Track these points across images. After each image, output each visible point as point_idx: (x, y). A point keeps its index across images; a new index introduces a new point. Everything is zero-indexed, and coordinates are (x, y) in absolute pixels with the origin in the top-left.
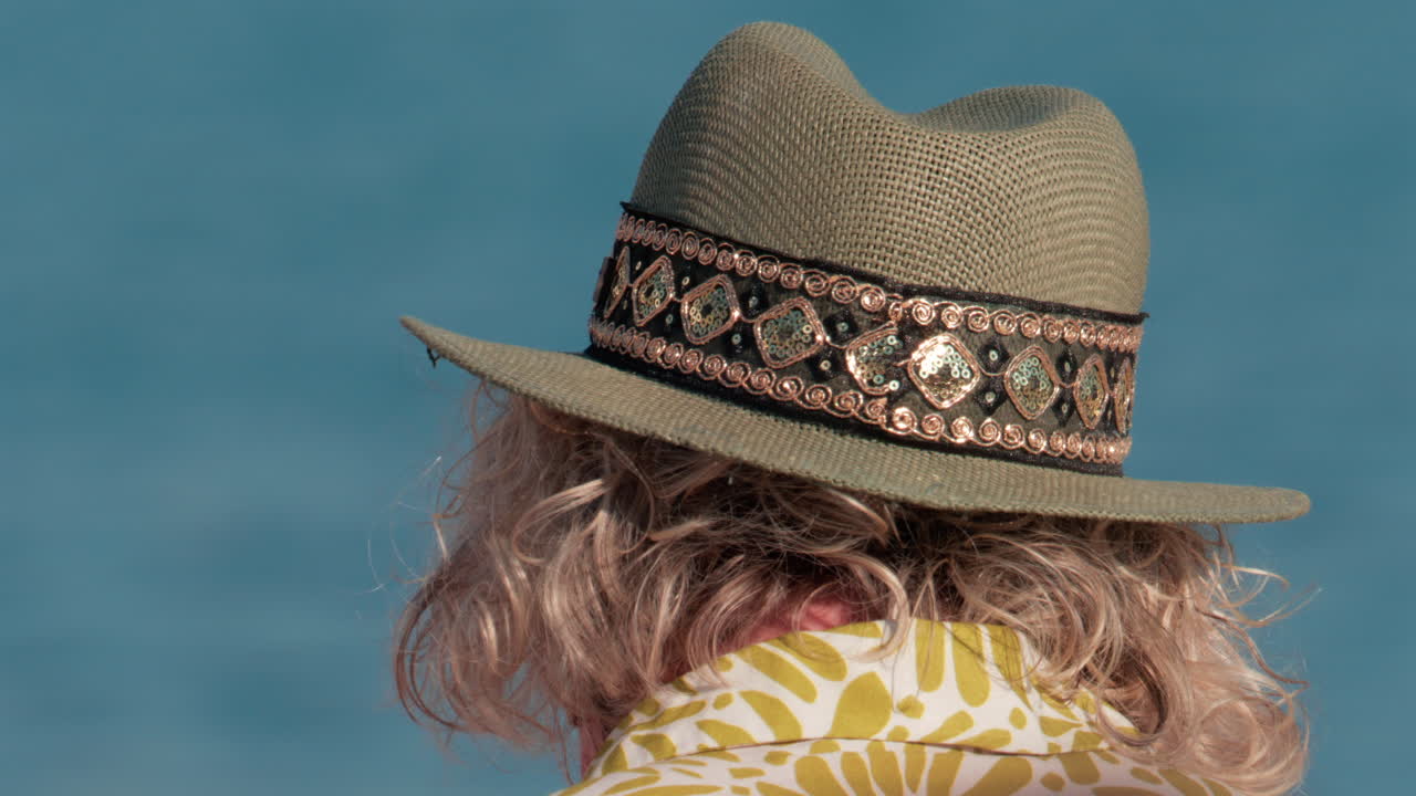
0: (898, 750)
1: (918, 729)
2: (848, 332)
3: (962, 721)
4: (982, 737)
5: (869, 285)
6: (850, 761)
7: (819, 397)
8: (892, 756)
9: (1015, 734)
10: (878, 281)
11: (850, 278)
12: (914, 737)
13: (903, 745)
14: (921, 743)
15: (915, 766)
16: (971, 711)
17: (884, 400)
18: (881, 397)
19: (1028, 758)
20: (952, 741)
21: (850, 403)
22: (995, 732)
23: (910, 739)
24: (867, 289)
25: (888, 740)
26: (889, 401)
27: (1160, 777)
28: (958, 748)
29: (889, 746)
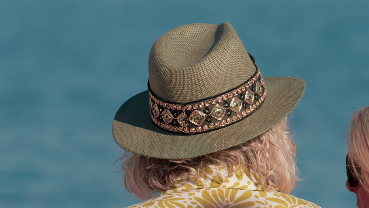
0: (224, 190)
1: (228, 185)
2: (176, 115)
3: (238, 184)
4: (242, 187)
5: (177, 105)
6: (214, 192)
7: (176, 129)
8: (222, 191)
9: (248, 186)
10: (179, 104)
11: (173, 104)
12: (227, 187)
13: (225, 189)
14: (229, 188)
15: (227, 193)
16: (239, 181)
17: (187, 128)
18: (186, 127)
19: (251, 191)
20: (235, 188)
21: (181, 129)
22: (244, 186)
23: (226, 187)
24: (177, 106)
25: (222, 188)
26: (188, 128)
27: (280, 196)
28: (237, 189)
29: (222, 189)
